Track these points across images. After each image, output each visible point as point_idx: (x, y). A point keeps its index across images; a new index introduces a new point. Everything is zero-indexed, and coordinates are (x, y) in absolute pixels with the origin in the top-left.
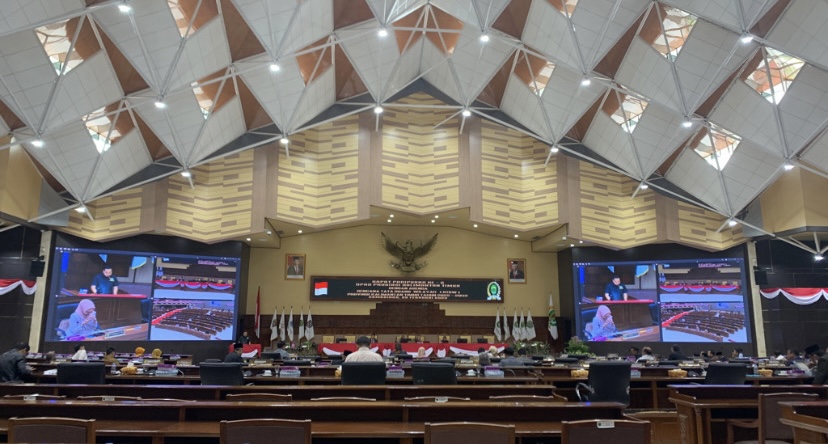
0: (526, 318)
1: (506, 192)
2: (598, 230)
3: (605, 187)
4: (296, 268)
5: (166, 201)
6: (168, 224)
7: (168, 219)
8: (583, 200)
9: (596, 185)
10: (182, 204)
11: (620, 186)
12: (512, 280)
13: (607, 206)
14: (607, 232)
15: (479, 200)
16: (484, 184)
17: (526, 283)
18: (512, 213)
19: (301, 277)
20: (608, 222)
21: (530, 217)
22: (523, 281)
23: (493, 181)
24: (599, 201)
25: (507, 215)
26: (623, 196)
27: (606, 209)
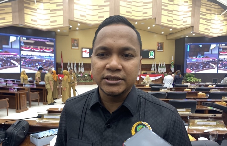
0: (163, 65)
1: (172, 11)
2: (206, 29)
3: (210, 10)
4: (76, 44)
5: (23, 10)
6: (26, 21)
7: (25, 19)
8: (201, 16)
9: (207, 10)
10: (31, 12)
11: (217, 10)
12: (158, 50)
13: (210, 19)
14: (209, 30)
15: (160, 15)
16: (163, 7)
17: (163, 52)
18: (174, 21)
19: (77, 48)
20: (210, 26)
21: (180, 23)
22: (162, 51)
23: (167, 6)
24: (208, 17)
25: (172, 21)
26: (218, 15)
27: (210, 20)
